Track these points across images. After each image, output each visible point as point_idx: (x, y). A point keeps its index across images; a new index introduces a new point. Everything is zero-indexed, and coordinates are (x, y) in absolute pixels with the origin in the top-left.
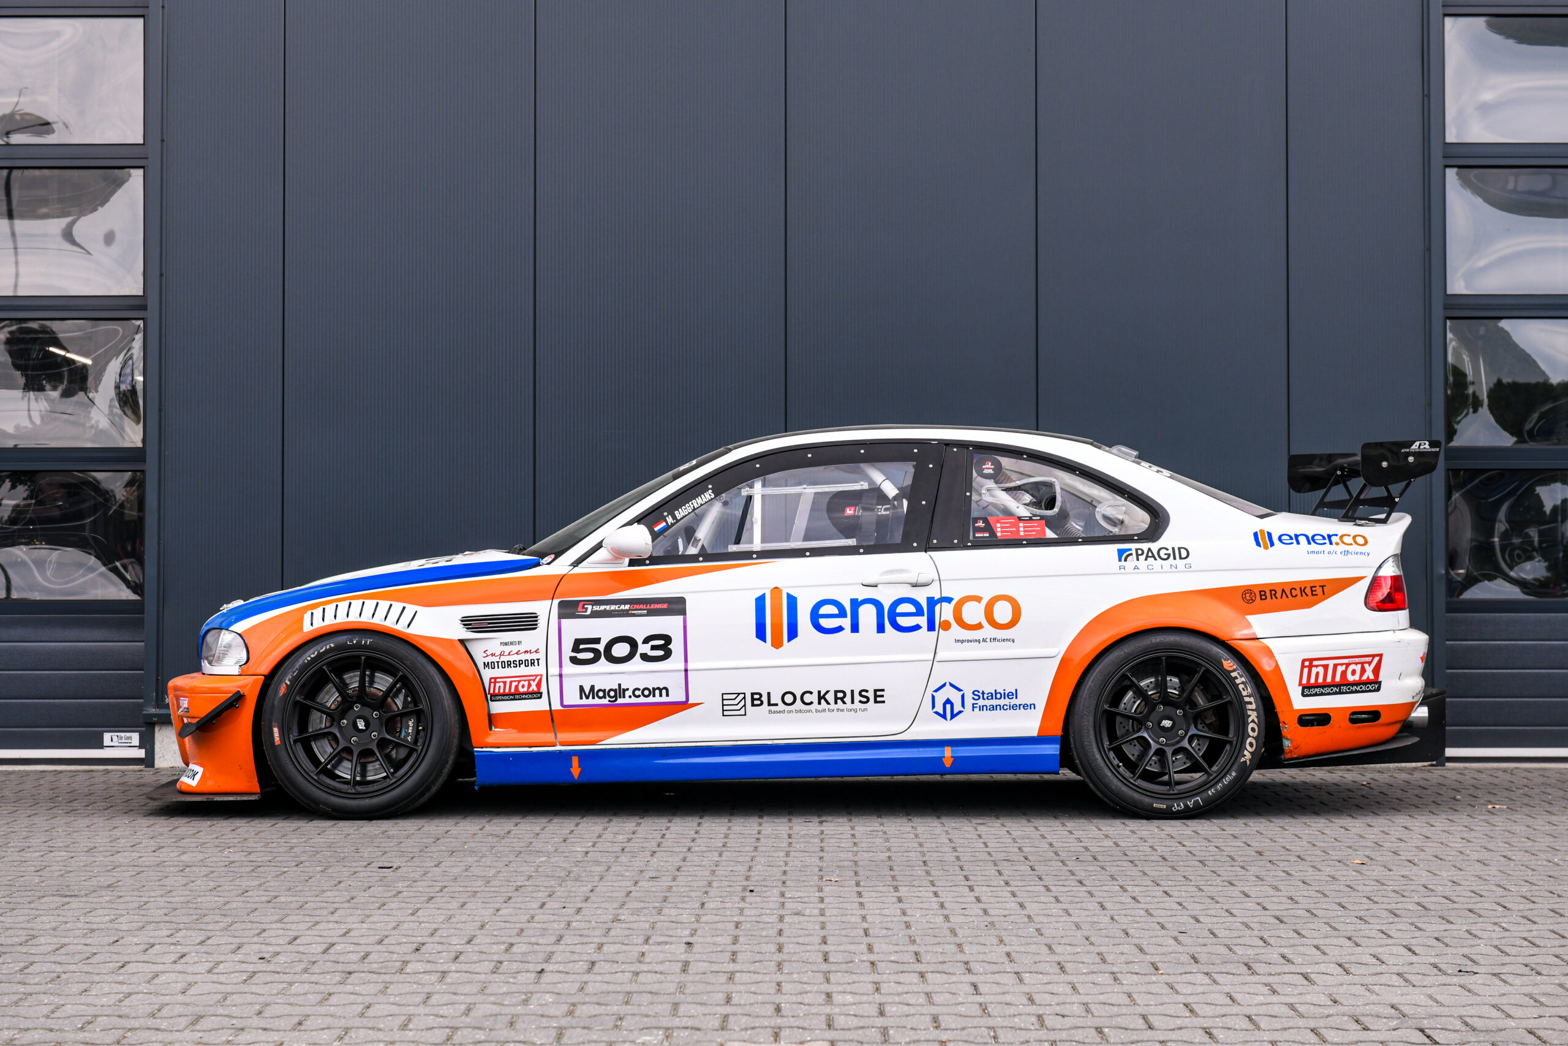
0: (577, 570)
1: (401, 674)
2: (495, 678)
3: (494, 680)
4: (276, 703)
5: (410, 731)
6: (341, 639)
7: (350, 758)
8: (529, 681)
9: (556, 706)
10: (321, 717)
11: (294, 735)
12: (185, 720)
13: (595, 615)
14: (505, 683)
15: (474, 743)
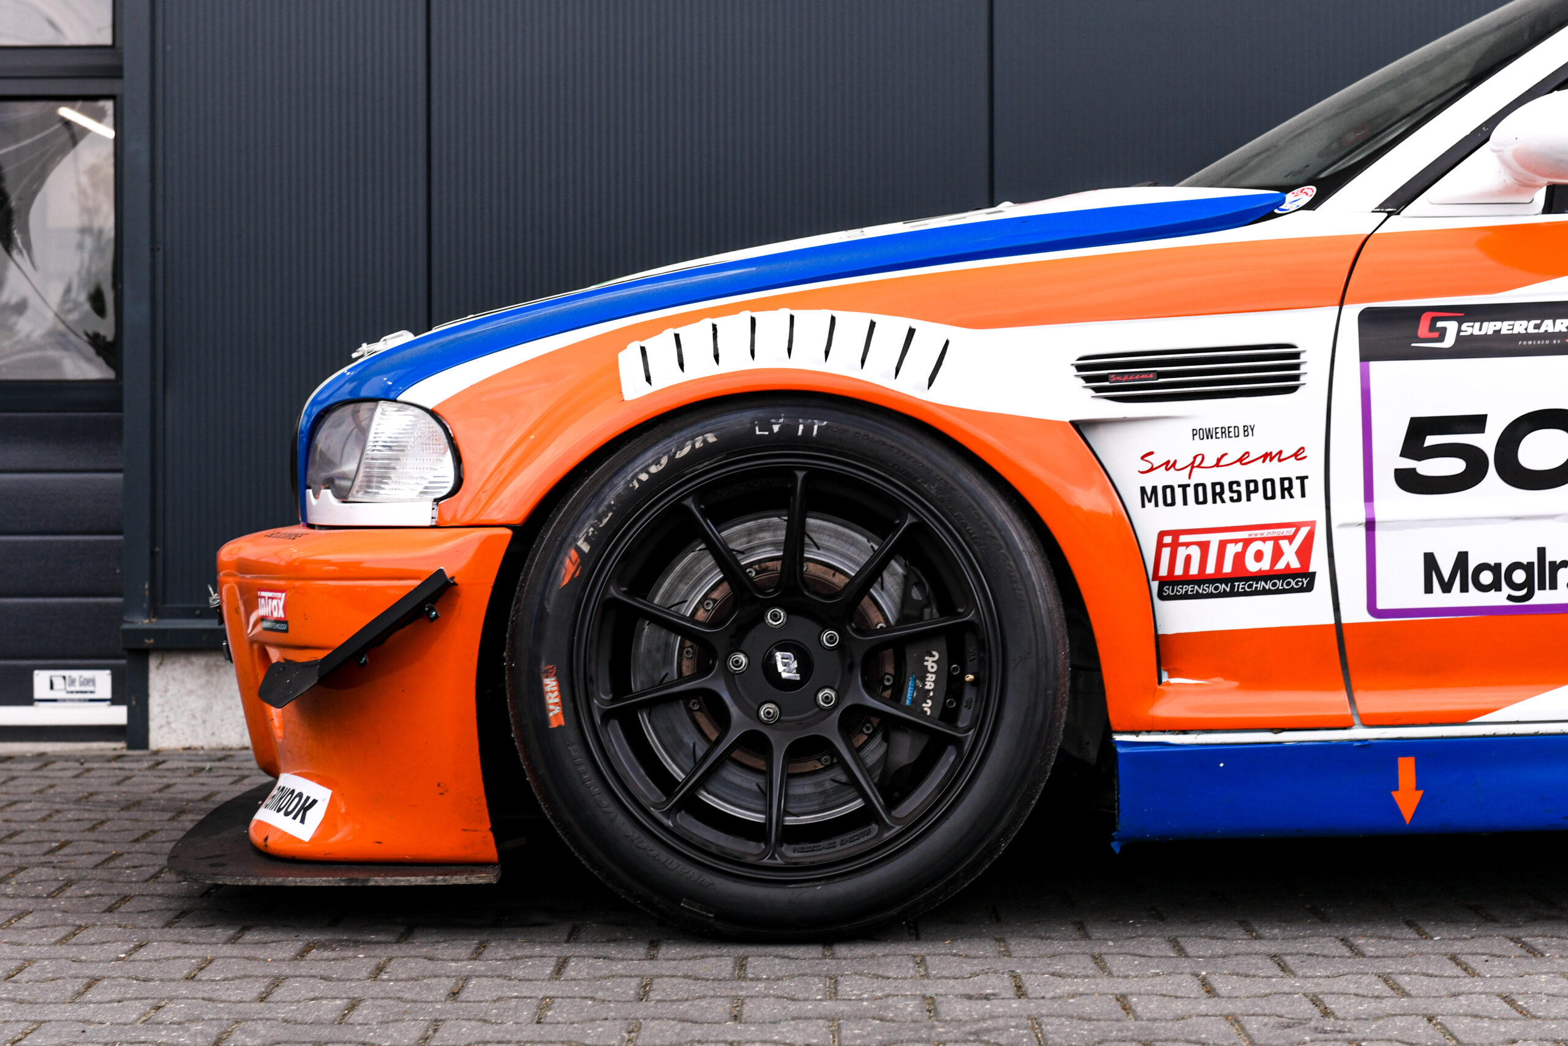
0: (1397, 224)
1: (910, 520)
2: (1175, 534)
3: (1170, 539)
4: (549, 607)
5: (930, 685)
6: (737, 421)
7: (760, 764)
8: (1276, 540)
9: (1355, 612)
10: (668, 646)
11: (602, 699)
12: (275, 655)
13: (1466, 349)
14: (1204, 547)
15: (1115, 718)
